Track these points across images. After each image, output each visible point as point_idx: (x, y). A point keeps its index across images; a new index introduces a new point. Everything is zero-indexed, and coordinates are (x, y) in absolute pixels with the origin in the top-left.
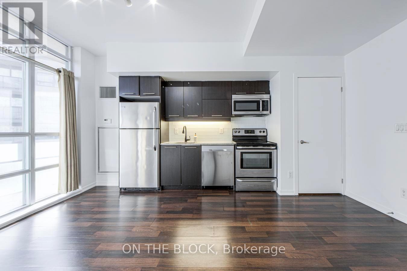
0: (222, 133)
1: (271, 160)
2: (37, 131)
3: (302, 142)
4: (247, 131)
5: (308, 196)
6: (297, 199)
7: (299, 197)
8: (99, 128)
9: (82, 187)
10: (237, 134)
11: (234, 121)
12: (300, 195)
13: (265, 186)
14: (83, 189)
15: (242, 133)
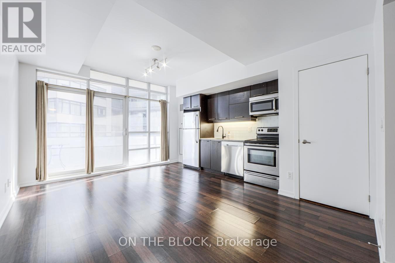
0: (250, 131)
1: (275, 158)
2: (151, 130)
3: (305, 142)
4: (270, 130)
5: (311, 203)
6: (298, 203)
7: (299, 202)
8: (180, 128)
9: (170, 160)
10: (261, 132)
11: (260, 121)
12: (301, 200)
13: (269, 182)
14: (170, 162)
15: (265, 132)
